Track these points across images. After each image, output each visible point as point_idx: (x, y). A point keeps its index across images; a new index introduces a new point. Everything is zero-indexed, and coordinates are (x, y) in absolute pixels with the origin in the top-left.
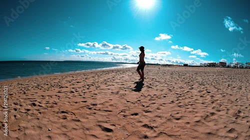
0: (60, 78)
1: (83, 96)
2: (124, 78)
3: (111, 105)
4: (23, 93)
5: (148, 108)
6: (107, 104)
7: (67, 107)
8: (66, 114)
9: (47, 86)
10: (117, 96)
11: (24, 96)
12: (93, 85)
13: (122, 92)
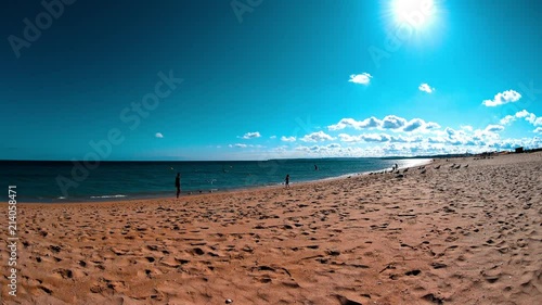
0: (261, 197)
1: (312, 235)
2: (399, 193)
3: (369, 254)
4: (173, 227)
5: (440, 259)
6: (361, 252)
7: (275, 258)
8: (270, 273)
9: (231, 214)
10: (383, 234)
11: (176, 234)
12: (333, 212)
13: (394, 225)
